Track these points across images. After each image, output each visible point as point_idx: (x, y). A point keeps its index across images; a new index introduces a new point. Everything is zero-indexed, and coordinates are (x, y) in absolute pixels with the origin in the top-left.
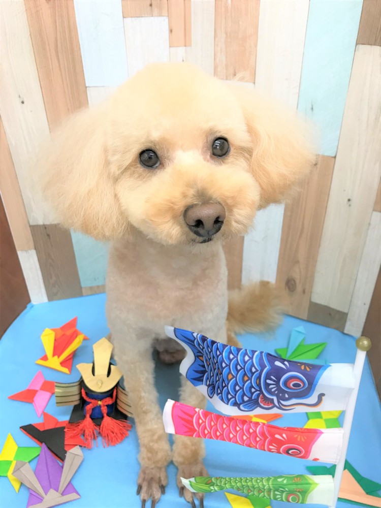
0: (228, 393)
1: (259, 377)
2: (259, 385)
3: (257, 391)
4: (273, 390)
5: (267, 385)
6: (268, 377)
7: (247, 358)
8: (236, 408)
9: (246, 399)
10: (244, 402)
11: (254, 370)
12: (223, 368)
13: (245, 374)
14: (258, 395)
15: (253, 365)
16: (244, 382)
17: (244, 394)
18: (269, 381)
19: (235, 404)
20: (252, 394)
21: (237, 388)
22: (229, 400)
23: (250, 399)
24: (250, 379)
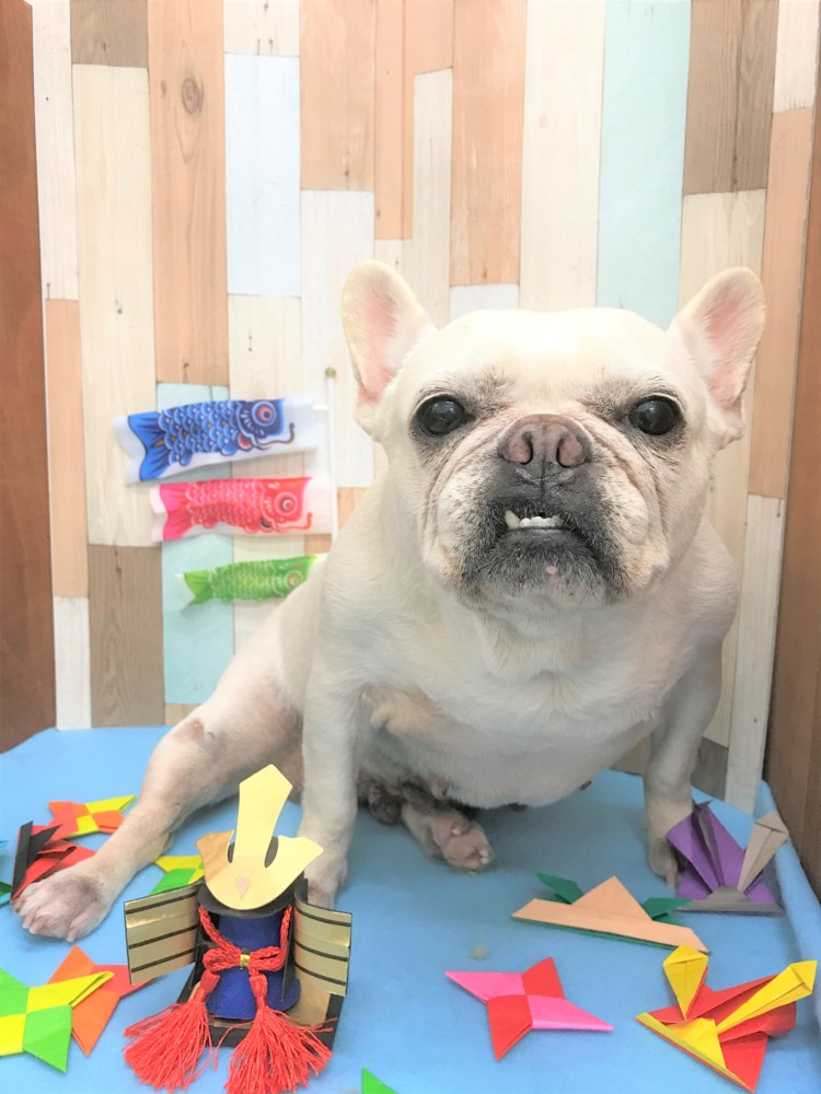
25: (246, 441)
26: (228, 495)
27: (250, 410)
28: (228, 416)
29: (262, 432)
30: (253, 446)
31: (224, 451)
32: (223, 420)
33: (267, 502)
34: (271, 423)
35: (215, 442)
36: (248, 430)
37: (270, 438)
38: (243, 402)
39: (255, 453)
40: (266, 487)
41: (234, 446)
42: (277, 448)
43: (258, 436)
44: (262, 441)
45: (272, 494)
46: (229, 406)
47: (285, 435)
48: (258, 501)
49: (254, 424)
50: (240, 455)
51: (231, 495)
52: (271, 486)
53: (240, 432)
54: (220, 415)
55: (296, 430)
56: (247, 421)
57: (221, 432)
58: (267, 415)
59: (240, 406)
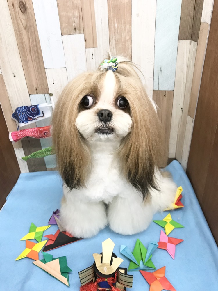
0: (20, 119)
1: (25, 111)
2: (26, 114)
3: (26, 115)
4: (30, 114)
5: (27, 112)
6: (27, 110)
7: (21, 108)
8: (23, 123)
9: (25, 119)
10: (24, 120)
11: (23, 110)
12: (17, 114)
13: (22, 113)
14: (27, 117)
15: (23, 109)
16: (22, 114)
17: (24, 118)
18: (28, 111)
19: (23, 122)
20: (25, 117)
21: (22, 117)
22: (21, 121)
23: (26, 118)
24: (24, 113)
25: (31, 118)
26: (28, 134)
27: (29, 109)
28: (23, 111)
29: (34, 115)
30: (33, 119)
31: (25, 122)
32: (22, 112)
33: (40, 134)
34: (36, 112)
35: (22, 120)
36: (30, 115)
37: (37, 116)
38: (27, 106)
39: (34, 121)
40: (39, 130)
41: (27, 120)
42: (40, 119)
43: (33, 116)
44: (34, 118)
45: (41, 132)
46: (23, 108)
47: (41, 115)
48: (38, 134)
49: (31, 113)
50: (29, 123)
51: (30, 134)
52: (40, 130)
53: (28, 116)
54: (21, 111)
55: (44, 113)
56: (29, 112)
57: (23, 116)
58: (34, 110)
59: (26, 108)
